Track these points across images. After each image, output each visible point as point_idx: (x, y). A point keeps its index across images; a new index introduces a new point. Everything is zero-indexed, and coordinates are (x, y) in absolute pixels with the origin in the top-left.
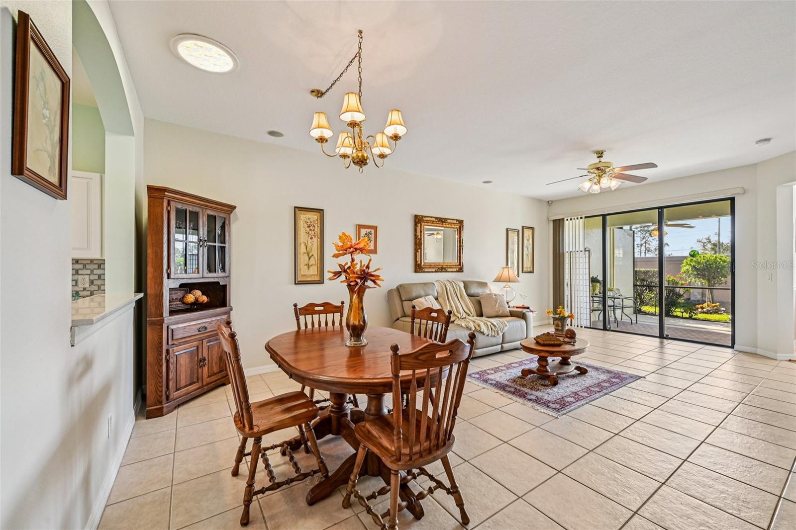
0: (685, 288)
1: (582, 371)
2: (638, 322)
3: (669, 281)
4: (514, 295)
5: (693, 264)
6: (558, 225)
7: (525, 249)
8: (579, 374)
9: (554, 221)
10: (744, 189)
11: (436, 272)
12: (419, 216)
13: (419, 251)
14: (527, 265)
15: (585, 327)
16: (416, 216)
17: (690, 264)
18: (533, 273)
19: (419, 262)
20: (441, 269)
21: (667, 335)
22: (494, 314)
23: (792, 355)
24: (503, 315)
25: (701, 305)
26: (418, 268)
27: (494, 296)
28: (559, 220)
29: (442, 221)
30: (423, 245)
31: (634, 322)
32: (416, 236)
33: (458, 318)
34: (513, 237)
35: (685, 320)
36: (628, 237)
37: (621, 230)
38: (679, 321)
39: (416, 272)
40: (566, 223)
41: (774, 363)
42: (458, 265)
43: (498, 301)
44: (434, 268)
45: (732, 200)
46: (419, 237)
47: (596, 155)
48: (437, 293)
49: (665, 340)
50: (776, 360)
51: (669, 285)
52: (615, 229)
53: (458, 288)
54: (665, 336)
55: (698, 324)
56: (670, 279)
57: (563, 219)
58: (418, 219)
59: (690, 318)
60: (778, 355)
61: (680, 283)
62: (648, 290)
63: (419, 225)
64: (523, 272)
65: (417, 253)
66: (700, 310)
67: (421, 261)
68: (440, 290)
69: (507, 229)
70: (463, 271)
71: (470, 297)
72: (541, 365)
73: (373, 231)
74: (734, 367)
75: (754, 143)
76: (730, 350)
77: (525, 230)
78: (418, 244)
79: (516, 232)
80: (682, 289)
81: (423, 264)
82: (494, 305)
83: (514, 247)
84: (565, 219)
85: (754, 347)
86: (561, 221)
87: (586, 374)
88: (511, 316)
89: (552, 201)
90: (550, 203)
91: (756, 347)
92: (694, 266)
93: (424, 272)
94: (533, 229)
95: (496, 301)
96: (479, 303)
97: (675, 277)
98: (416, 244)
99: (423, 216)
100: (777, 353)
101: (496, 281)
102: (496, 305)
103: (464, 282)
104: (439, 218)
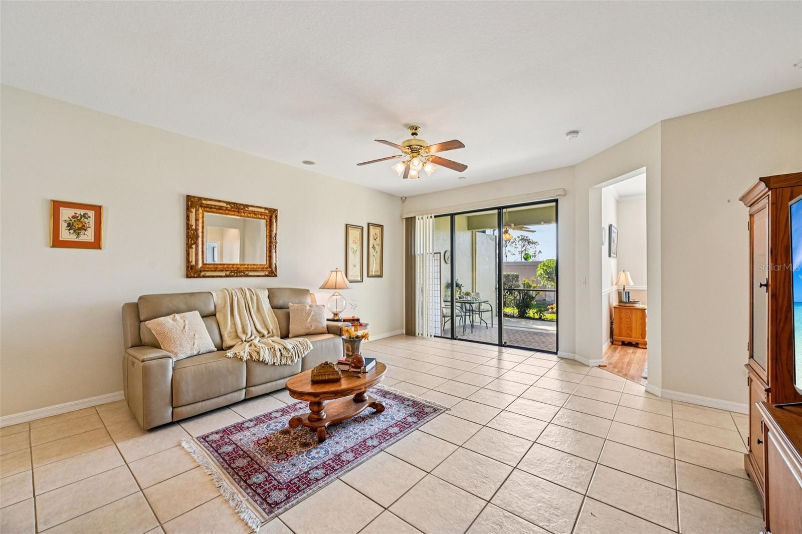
0: (537, 290)
1: (378, 409)
2: (493, 326)
3: (524, 284)
4: (344, 304)
5: (545, 268)
6: (410, 223)
7: (371, 250)
8: (374, 413)
9: (407, 219)
10: (565, 190)
11: (227, 276)
12: (195, 197)
13: (194, 246)
14: (374, 268)
15: (435, 336)
16: (189, 198)
17: (543, 268)
18: (382, 277)
19: (194, 263)
20: (236, 271)
21: (505, 343)
22: (303, 331)
23: (601, 360)
24: (317, 331)
25: (551, 306)
26: (192, 271)
27: (308, 308)
28: (411, 218)
29: (237, 208)
30: (200, 239)
31: (490, 325)
32: (188, 226)
33: (242, 341)
34: (354, 234)
35: (535, 321)
36: (491, 241)
37: (484, 234)
38: (530, 322)
39: (188, 276)
40: (418, 222)
41: (585, 370)
42: (267, 268)
43: (312, 313)
44: (222, 271)
45: (556, 201)
46: (194, 227)
47: (410, 132)
48: (215, 306)
49: (504, 348)
50: (588, 366)
51: (524, 288)
52: (477, 233)
53: (255, 298)
54: (503, 343)
55: (543, 325)
56: (525, 283)
57: (415, 217)
58: (192, 202)
59: (540, 319)
60: (590, 361)
61: (533, 286)
62: (509, 293)
63: (194, 210)
64: (368, 276)
65: (190, 250)
66: (550, 310)
67: (196, 261)
68: (220, 302)
69: (347, 225)
70: (276, 276)
71: (275, 310)
72: (313, 412)
73: (91, 214)
74: (559, 371)
75: (565, 136)
76: (554, 357)
77: (371, 227)
78: (192, 237)
79: (360, 230)
80: (534, 292)
81: (200, 265)
82: (305, 319)
83: (354, 246)
84: (417, 218)
85: (573, 353)
86: (413, 219)
87: (383, 413)
88: (328, 333)
89: (406, 198)
90: (404, 199)
91: (575, 353)
92: (546, 270)
93: (204, 277)
94: (381, 226)
95: (309, 314)
96: (288, 316)
97: (529, 280)
98: (188, 237)
99: (200, 199)
100: (589, 359)
101: (323, 288)
102: (307, 320)
103: (269, 289)
104: (234, 204)
